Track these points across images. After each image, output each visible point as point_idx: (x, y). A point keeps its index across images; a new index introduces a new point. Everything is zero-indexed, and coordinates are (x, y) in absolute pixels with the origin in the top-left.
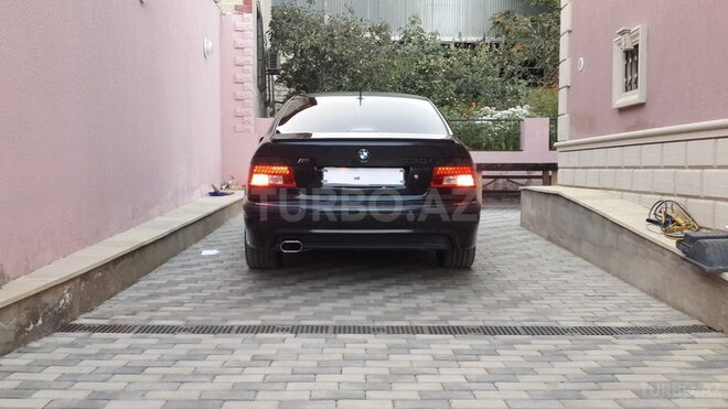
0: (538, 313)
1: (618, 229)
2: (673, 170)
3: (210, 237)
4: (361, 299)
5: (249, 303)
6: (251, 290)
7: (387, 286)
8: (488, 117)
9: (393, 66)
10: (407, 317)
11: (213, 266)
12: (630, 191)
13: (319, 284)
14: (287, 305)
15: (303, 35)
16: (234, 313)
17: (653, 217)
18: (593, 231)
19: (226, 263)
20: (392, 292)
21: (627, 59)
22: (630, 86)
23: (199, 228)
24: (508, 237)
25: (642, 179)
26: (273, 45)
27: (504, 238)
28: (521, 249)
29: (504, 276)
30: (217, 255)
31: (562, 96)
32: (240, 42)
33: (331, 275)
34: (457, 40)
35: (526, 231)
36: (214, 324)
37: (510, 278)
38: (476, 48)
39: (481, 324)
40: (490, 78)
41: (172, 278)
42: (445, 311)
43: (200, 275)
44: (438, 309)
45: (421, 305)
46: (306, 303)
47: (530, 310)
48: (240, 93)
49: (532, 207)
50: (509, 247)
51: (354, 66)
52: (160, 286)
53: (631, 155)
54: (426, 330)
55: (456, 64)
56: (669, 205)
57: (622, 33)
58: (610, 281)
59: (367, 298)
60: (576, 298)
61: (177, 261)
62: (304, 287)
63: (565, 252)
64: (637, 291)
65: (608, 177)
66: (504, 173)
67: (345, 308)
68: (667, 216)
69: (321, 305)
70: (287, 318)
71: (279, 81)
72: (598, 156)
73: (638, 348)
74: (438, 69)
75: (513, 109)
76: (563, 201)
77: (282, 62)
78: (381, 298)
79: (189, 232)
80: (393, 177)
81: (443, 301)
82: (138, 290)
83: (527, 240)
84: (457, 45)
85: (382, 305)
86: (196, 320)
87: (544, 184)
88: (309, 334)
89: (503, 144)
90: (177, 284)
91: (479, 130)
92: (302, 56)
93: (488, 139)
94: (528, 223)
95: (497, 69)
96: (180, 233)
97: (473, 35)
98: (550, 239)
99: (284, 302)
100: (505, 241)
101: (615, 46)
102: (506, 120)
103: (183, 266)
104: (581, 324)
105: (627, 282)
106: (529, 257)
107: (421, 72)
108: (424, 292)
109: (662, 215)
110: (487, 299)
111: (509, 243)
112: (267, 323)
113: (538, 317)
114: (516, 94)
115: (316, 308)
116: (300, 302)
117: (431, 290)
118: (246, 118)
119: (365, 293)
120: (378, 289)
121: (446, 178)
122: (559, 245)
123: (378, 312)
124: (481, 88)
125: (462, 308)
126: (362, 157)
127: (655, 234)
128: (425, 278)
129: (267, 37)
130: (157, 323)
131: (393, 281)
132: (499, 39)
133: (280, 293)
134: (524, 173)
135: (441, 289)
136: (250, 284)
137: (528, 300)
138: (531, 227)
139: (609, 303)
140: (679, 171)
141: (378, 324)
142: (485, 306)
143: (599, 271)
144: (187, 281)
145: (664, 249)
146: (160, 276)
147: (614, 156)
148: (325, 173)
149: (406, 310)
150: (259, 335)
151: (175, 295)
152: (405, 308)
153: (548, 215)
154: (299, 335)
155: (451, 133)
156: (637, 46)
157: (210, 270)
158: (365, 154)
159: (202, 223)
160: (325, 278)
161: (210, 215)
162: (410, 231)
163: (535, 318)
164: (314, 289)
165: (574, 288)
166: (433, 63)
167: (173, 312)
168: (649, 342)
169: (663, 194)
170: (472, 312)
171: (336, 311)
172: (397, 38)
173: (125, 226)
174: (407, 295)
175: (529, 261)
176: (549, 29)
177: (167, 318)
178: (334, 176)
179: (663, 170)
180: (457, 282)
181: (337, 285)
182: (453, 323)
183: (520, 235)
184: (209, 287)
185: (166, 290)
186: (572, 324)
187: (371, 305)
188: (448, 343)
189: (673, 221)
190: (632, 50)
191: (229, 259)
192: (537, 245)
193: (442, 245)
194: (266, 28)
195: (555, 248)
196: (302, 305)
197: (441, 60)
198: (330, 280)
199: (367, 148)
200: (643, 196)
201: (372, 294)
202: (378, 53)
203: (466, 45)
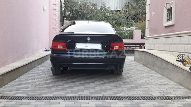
0: (145, 91)
1: (167, 63)
2: (184, 45)
3: (43, 64)
4: (87, 86)
5: (50, 87)
6: (52, 82)
7: (96, 81)
8: (124, 30)
9: (98, 15)
10: (103, 93)
11: (41, 73)
12: (169, 51)
13: (74, 80)
14: (63, 88)
15: (73, 6)
16: (45, 91)
17: (178, 59)
18: (158, 63)
19: (46, 73)
20: (97, 83)
21: (168, 12)
22: (169, 20)
23: (39, 61)
24: (131, 64)
25: (173, 47)
26: (65, 9)
27: (130, 64)
28: (136, 68)
29: (132, 77)
30: (44, 70)
31: (147, 23)
32: (55, 8)
33: (78, 77)
34: (115, 9)
35: (136, 62)
36: (37, 96)
37: (134, 78)
38: (121, 12)
39: (127, 95)
40: (124, 20)
41: (27, 78)
42: (115, 90)
43: (36, 77)
44: (112, 89)
45: (107, 88)
46: (69, 87)
47: (143, 90)
48: (54, 22)
49: (138, 55)
50: (132, 67)
51: (87, 15)
52: (23, 81)
53: (170, 40)
54: (109, 98)
55: (115, 16)
56: (183, 56)
57: (167, 4)
58: (164, 79)
59: (89, 85)
60: (156, 85)
61: (31, 72)
62: (69, 81)
63: (149, 69)
64: (174, 82)
65: (161, 47)
66: (129, 45)
67: (82, 89)
68: (183, 59)
69: (74, 88)
70: (62, 94)
71: (66, 19)
72: (158, 41)
73: (182, 106)
74: (110, 17)
75: (131, 28)
76: (148, 54)
77: (67, 14)
78: (94, 85)
79: (36, 62)
80: (98, 46)
81: (114, 86)
82: (15, 82)
83: (137, 65)
84: (115, 11)
85: (94, 88)
86: (31, 94)
87: (140, 49)
88: (69, 100)
89: (128, 37)
90: (29, 80)
91: (122, 33)
92: (73, 13)
93: (124, 36)
94: (137, 60)
95: (126, 17)
96: (33, 63)
97: (120, 8)
98: (144, 65)
99: (62, 87)
100: (131, 65)
101: (164, 8)
102: (129, 31)
103: (32, 74)
104: (160, 95)
105: (170, 79)
106: (139, 71)
107: (106, 17)
108: (107, 83)
109: (182, 59)
110: (128, 86)
111: (132, 66)
112: (55, 96)
113: (145, 93)
114: (131, 24)
115: (72, 89)
116: (67, 87)
117: (110, 82)
118: (56, 29)
119: (89, 83)
120: (93, 82)
121: (115, 47)
122: (147, 67)
123: (93, 91)
124: (122, 22)
125: (120, 89)
126: (88, 40)
127: (180, 65)
128: (108, 78)
129: (63, 7)
130: (17, 95)
131: (98, 79)
132: (126, 9)
133: (61, 83)
134: (134, 45)
135: (113, 82)
136: (52, 80)
137: (141, 86)
138: (138, 61)
139: (167, 87)
140: (186, 45)
141: (93, 96)
142: (128, 88)
143: (161, 76)
144: (32, 79)
145: (184, 70)
146: (24, 77)
147: (164, 41)
148: (76, 45)
149: (102, 90)
150: (52, 101)
151: (27, 84)
152: (101, 89)
153: (143, 58)
154: (66, 100)
155: (116, 33)
156: (171, 8)
157: (40, 75)
158: (89, 39)
159: (41, 59)
160: (76, 78)
161: (43, 57)
162: (103, 64)
163: (144, 93)
164: (73, 82)
165: (155, 82)
166: (109, 15)
167: (24, 91)
168: (184, 103)
169: (180, 52)
170: (124, 91)
171: (79, 90)
172: (99, 9)
173: (14, 61)
174: (102, 84)
175: (139, 72)
176: (141, 6)
177: (21, 93)
178: (79, 46)
179: (180, 45)
180: (118, 79)
181: (80, 80)
182: (118, 95)
183: (135, 63)
184: (39, 81)
185: (24, 82)
186: (157, 96)
187: (91, 88)
188: (117, 104)
189: (185, 61)
190: (170, 9)
191: (47, 71)
192: (140, 67)
193: (113, 68)
194: (63, 4)
195: (145, 67)
196: (68, 88)
197: (111, 15)
198: (78, 79)
199: (90, 37)
200: (173, 53)
201: (91, 84)
202: (94, 12)
203: (118, 11)
